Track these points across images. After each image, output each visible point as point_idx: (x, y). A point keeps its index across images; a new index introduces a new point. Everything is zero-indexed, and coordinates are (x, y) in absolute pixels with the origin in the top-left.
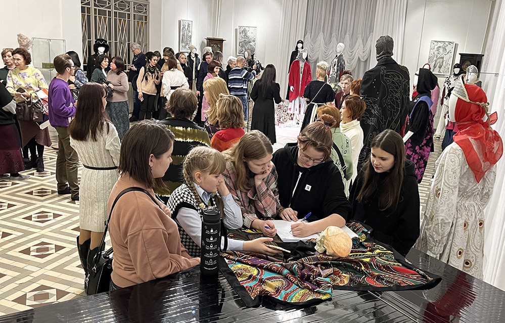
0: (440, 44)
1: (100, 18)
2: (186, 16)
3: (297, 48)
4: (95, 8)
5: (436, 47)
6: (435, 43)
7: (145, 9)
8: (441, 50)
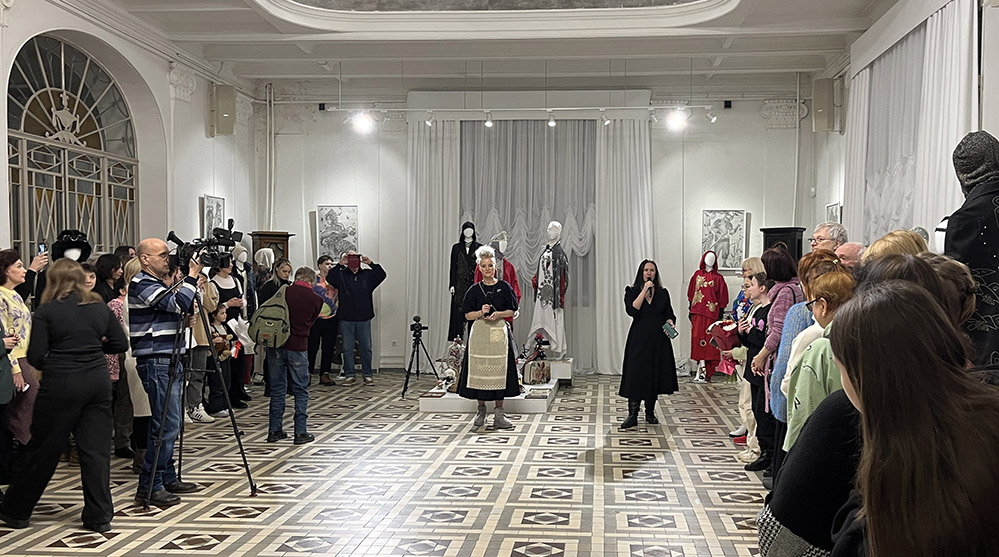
0: (719, 216)
1: (40, 191)
2: (213, 189)
3: (463, 237)
4: (30, 169)
5: (712, 221)
6: (710, 215)
7: (131, 176)
8: (723, 226)
